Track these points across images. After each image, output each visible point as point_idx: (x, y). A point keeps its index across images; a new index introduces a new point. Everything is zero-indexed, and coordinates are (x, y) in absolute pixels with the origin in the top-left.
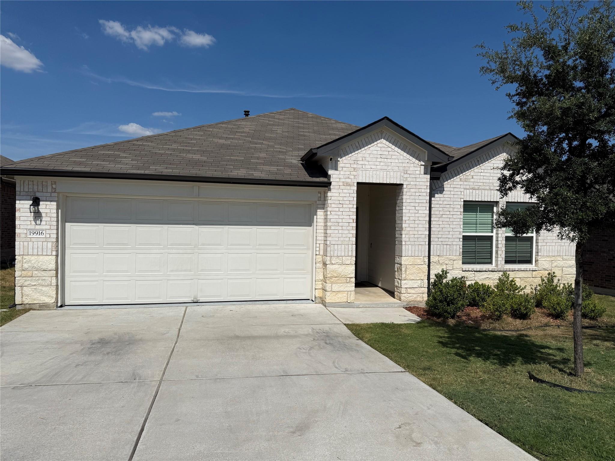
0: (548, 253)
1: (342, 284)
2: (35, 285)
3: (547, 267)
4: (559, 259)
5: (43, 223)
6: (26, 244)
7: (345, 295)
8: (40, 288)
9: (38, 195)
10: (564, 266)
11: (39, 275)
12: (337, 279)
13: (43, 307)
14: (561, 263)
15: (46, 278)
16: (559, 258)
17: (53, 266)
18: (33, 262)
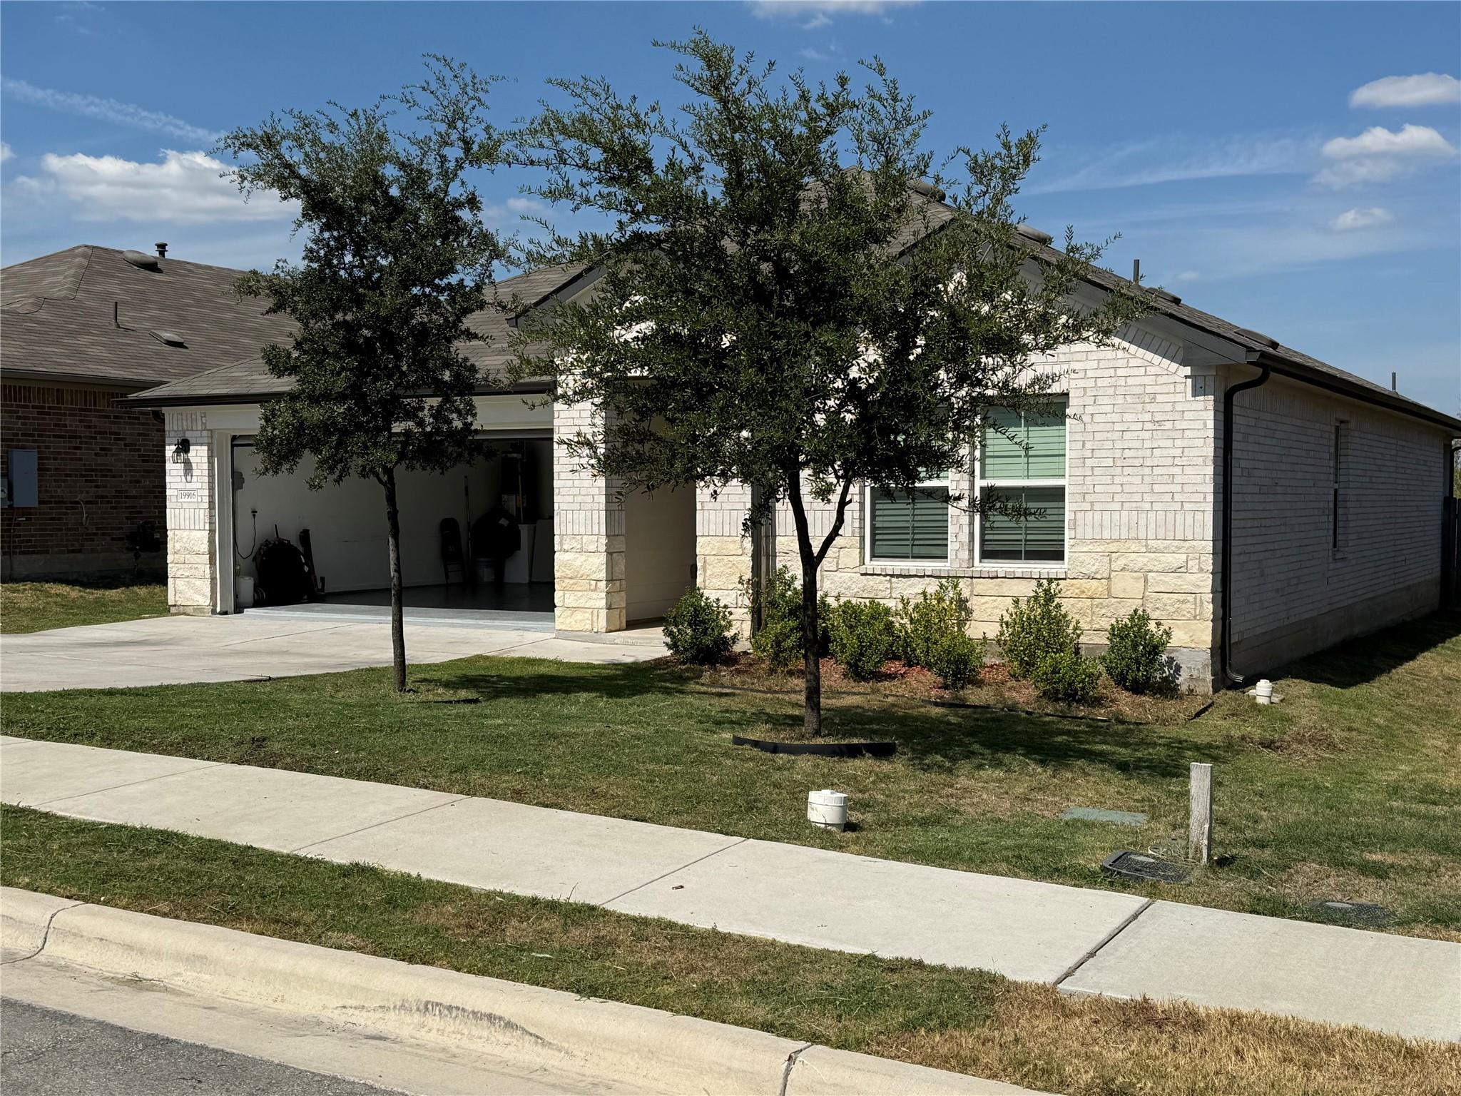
0: (1097, 530)
1: (581, 593)
2: (188, 577)
3: (1094, 569)
4: (1136, 549)
5: (194, 479)
6: (177, 511)
7: (587, 615)
8: (193, 581)
9: (188, 435)
10: (1151, 567)
11: (192, 561)
12: (571, 581)
13: (198, 610)
14: (1141, 561)
15: (199, 566)
16: (1134, 547)
17: (205, 547)
18: (185, 540)
